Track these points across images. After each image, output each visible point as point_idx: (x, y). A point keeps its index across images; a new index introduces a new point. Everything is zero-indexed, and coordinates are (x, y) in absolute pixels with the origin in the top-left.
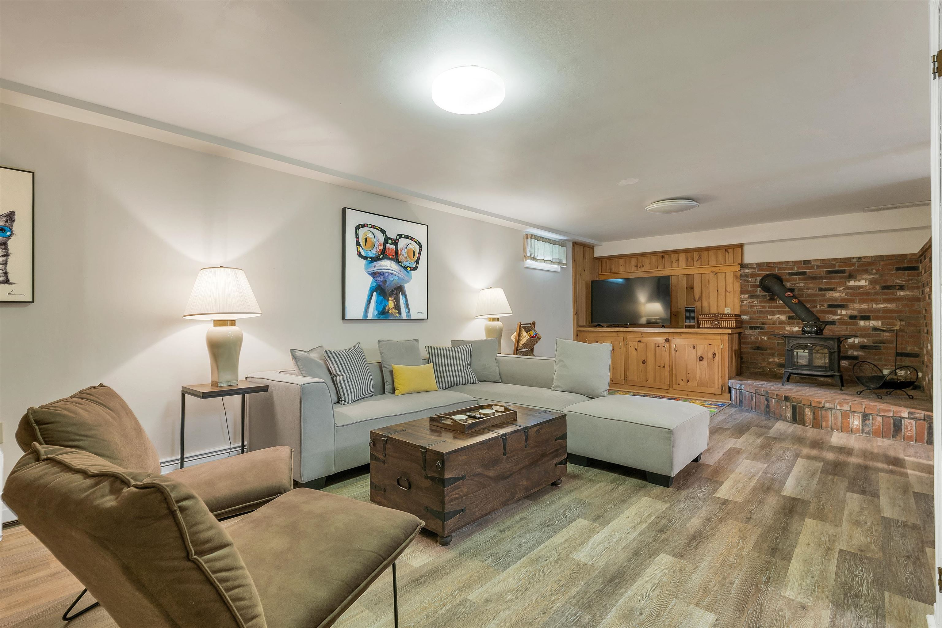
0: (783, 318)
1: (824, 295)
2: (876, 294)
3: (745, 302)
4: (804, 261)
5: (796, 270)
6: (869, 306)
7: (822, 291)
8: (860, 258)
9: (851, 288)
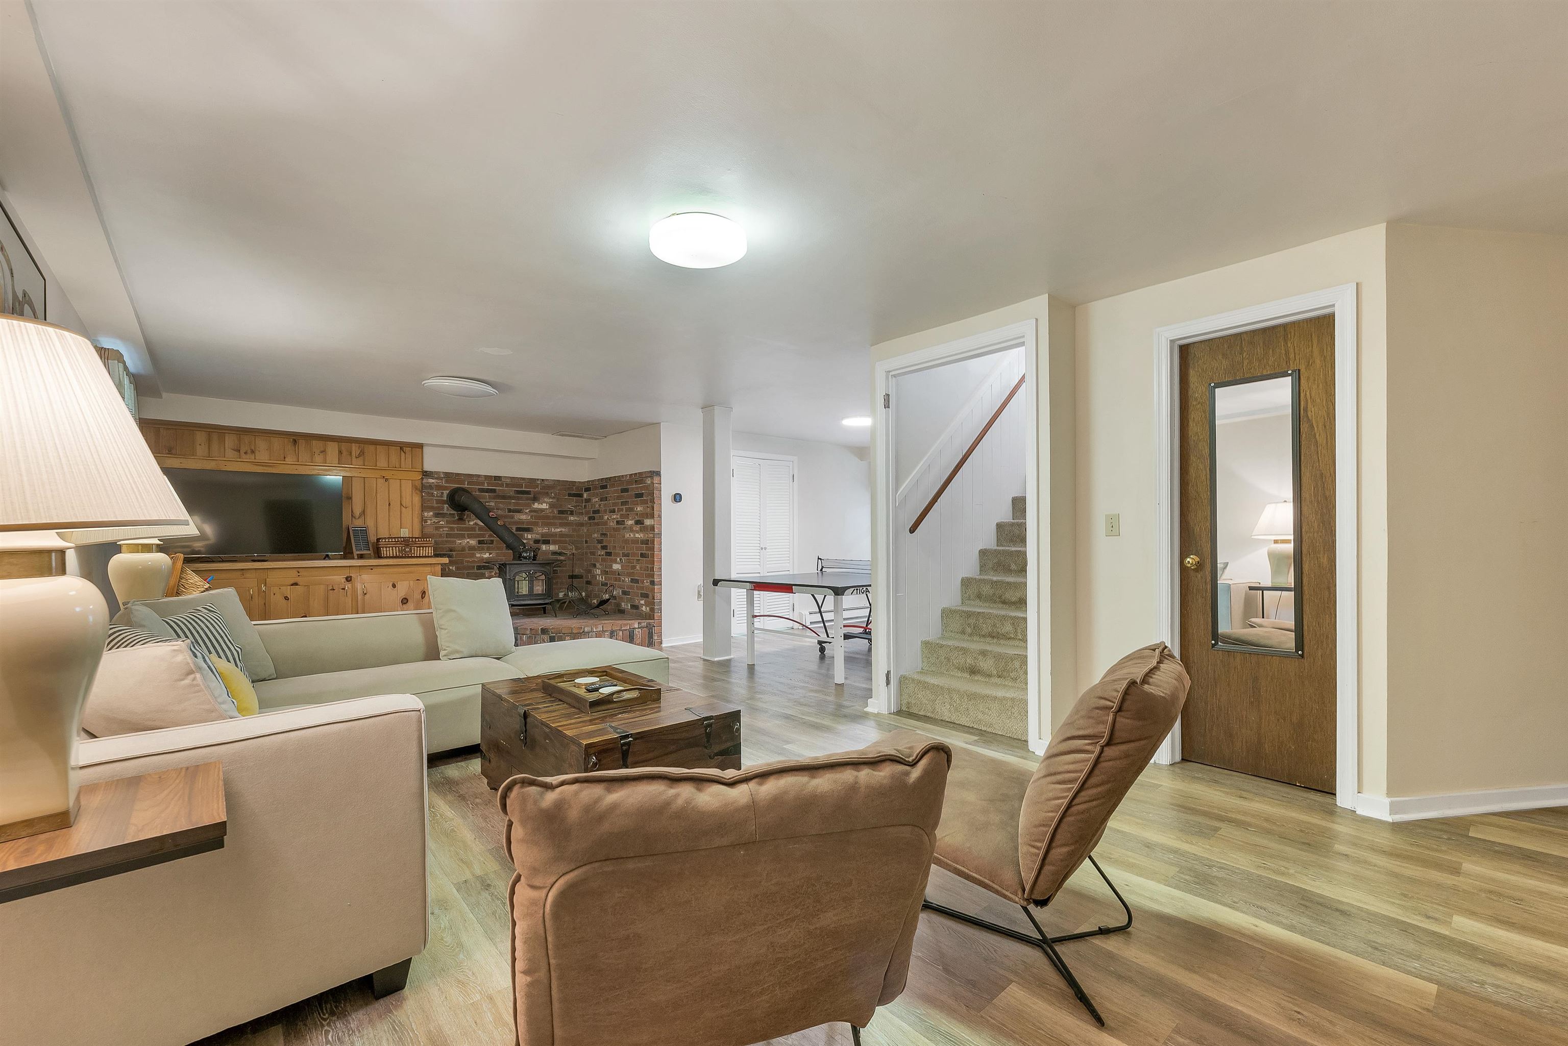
0: (473, 542)
1: (513, 517)
2: (554, 518)
3: (429, 523)
4: (495, 477)
5: (486, 486)
6: (549, 530)
7: (510, 512)
8: (543, 480)
9: (536, 511)
